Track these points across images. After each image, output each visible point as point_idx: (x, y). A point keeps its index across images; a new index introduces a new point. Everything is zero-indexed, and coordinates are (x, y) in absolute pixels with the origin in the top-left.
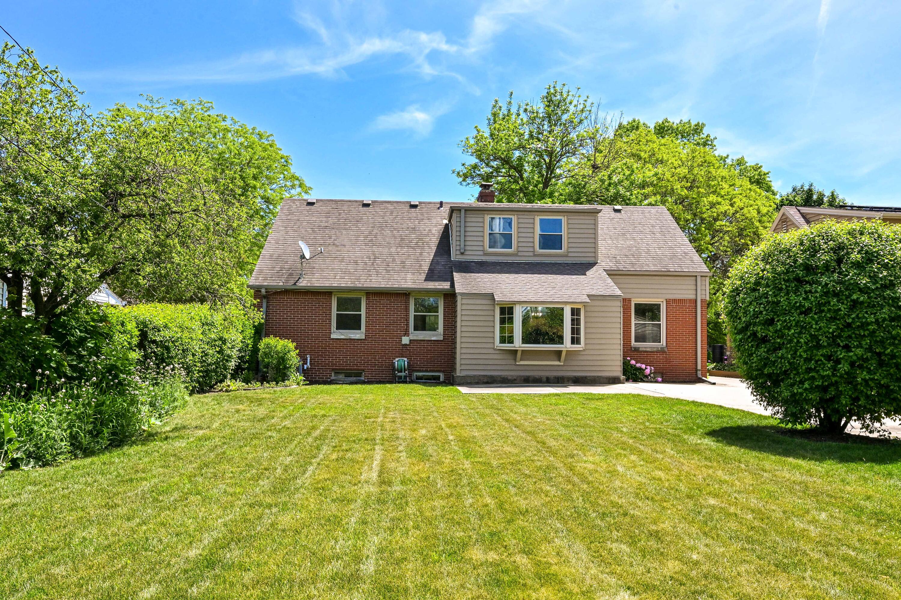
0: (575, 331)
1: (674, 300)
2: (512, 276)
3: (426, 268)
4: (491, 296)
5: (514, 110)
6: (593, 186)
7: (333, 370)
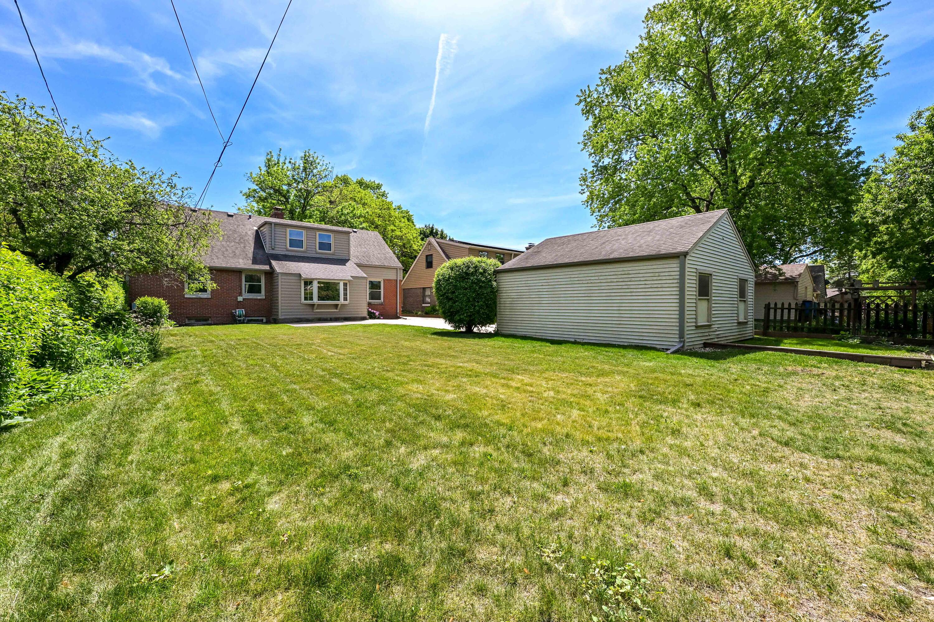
0: (345, 294)
1: (387, 280)
2: (307, 264)
3: (251, 255)
4: (300, 275)
5: (281, 160)
6: (333, 213)
7: (187, 317)
